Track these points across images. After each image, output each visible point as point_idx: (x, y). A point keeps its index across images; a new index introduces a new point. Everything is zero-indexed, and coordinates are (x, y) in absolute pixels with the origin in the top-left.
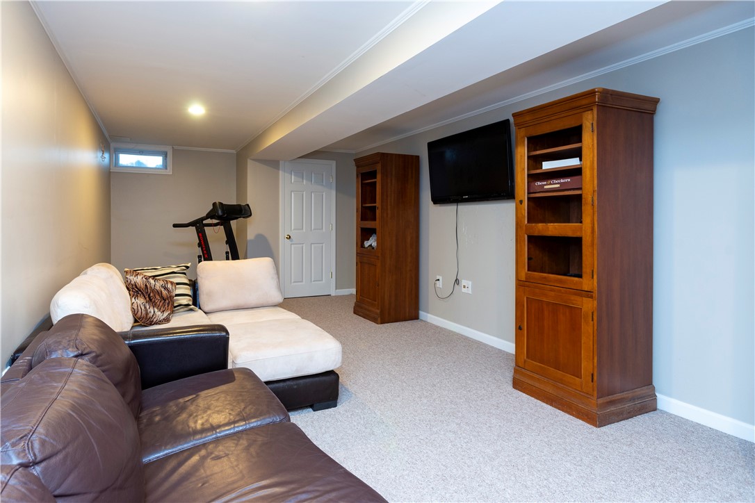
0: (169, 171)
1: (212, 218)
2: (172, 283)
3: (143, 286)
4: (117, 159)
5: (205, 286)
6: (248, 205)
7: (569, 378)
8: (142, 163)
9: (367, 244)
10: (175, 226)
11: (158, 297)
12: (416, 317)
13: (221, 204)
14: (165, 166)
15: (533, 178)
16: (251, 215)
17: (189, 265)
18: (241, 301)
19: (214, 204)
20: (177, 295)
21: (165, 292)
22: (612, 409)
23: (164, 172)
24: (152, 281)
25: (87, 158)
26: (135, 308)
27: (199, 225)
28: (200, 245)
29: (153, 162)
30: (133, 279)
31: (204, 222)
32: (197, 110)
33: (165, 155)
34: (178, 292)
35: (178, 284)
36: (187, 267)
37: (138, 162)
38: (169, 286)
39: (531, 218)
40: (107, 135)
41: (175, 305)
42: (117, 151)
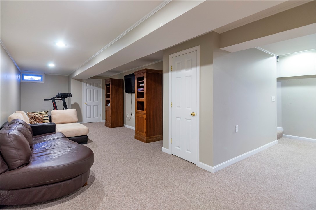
0: (43, 82)
1: (58, 97)
2: (42, 116)
3: (33, 117)
4: (23, 77)
5: (53, 117)
6: (71, 93)
7: (141, 133)
8: (33, 79)
9: (108, 105)
10: (45, 100)
11: (38, 119)
12: (123, 126)
13: (60, 93)
14: (42, 80)
15: (138, 88)
16: (72, 96)
17: (48, 111)
18: (65, 121)
19: (58, 93)
20: (44, 119)
21: (40, 118)
22: (150, 139)
23: (42, 82)
24: (36, 115)
25: (14, 77)
26: (31, 122)
27: (53, 100)
28: (53, 106)
29: (38, 78)
30: (30, 114)
31: (55, 99)
32: (51, 65)
33: (42, 76)
34: (44, 118)
35: (44, 116)
36: (48, 112)
37: (32, 78)
38: (42, 117)
39: (138, 98)
40: (20, 70)
41: (43, 122)
42: (23, 75)
